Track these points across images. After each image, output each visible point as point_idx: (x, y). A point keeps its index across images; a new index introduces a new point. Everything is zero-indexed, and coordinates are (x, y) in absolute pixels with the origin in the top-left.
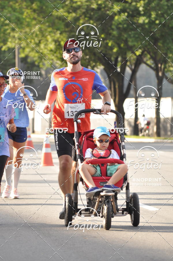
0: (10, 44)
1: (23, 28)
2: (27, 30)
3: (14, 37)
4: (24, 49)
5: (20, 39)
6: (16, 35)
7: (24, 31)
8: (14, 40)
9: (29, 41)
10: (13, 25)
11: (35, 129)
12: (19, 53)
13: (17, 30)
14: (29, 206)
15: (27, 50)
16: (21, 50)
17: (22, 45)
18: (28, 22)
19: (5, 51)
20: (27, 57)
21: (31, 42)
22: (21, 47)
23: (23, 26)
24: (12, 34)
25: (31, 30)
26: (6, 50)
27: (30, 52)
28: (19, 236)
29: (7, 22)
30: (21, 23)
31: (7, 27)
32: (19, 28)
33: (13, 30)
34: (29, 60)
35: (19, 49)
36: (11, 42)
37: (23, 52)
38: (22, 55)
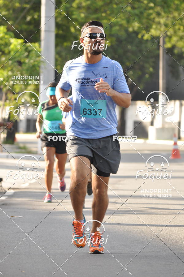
0: (154, 32)
1: (170, 12)
2: (176, 14)
3: (159, 23)
4: (170, 37)
5: (166, 25)
6: (162, 21)
7: (171, 16)
8: (159, 27)
9: (177, 27)
10: (158, 9)
11: (182, 135)
12: (164, 43)
13: (163, 14)
14: (179, 228)
15: (174, 39)
16: (167, 39)
17: (169, 34)
18: (177, 5)
19: (147, 40)
20: (174, 47)
21: (179, 29)
22: (167, 36)
23: (171, 9)
24: (157, 20)
25: (179, 15)
26: (150, 39)
27: (178, 41)
28: (170, 264)
29: (152, 5)
30: (169, 7)
31: (151, 11)
32: (165, 12)
33: (159, 14)
34: (176, 51)
35: (164, 38)
36: (156, 29)
37: (170, 41)
38: (169, 45)
